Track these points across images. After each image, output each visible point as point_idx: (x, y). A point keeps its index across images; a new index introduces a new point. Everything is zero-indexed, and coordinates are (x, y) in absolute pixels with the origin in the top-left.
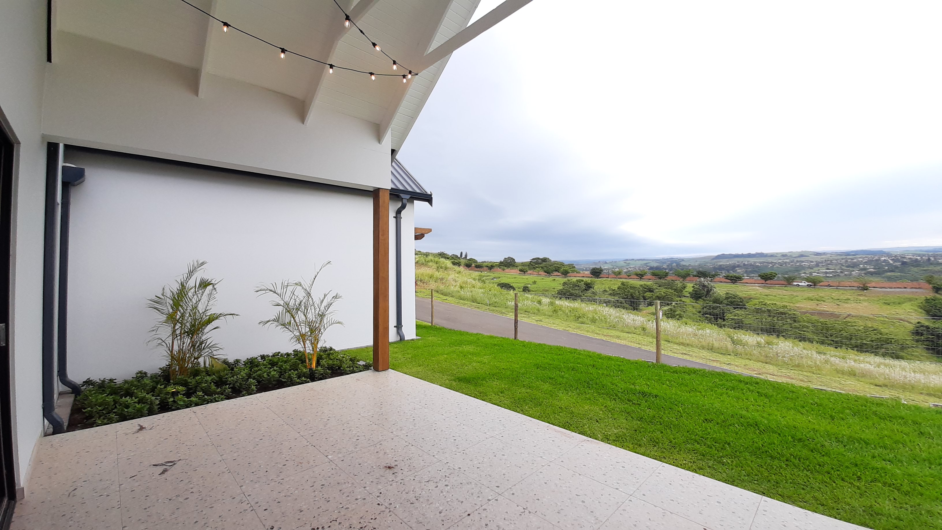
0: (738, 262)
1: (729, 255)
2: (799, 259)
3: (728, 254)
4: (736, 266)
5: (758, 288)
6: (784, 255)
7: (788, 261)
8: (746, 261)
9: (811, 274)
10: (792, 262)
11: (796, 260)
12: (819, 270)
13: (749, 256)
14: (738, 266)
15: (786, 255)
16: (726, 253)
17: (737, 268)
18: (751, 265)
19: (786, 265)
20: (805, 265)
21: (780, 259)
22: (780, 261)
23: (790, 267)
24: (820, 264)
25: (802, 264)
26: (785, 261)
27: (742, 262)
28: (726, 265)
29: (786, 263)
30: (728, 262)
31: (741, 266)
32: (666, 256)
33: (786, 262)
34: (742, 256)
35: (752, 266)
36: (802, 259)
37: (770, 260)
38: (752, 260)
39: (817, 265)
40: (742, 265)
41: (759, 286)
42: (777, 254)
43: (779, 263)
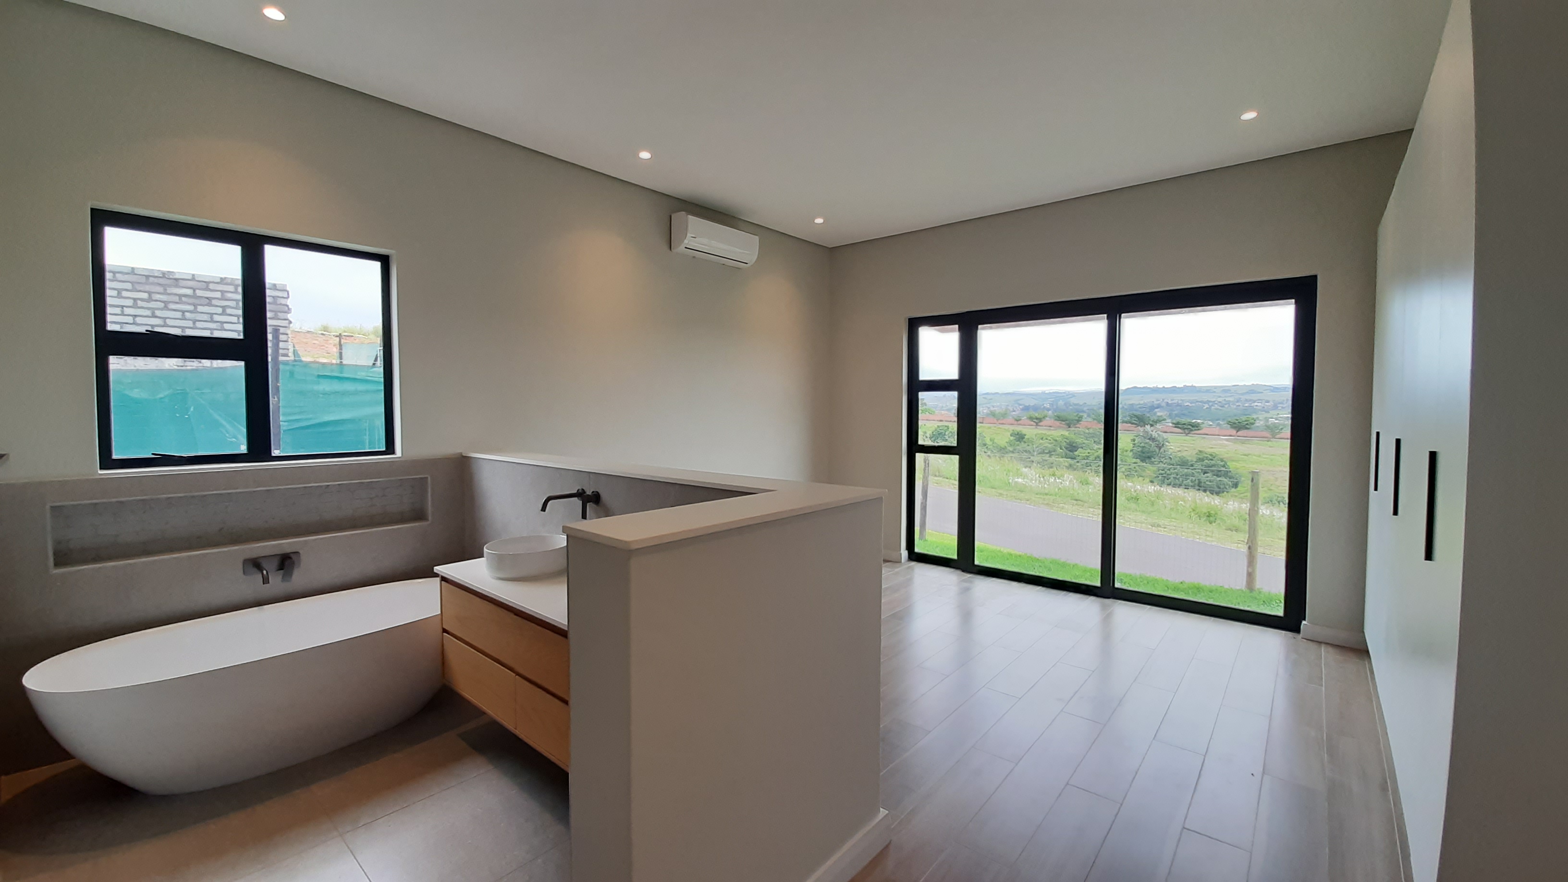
0: (1158, 400)
1: (1144, 388)
2: (1248, 397)
3: (1142, 386)
4: (1155, 406)
5: (1225, 442)
6: (1226, 390)
7: (1231, 399)
8: (1169, 398)
9: (1267, 419)
10: (1238, 401)
11: (1243, 398)
12: (1278, 414)
13: (1174, 390)
14: (1159, 407)
15: (1229, 390)
16: (1139, 386)
17: (1156, 410)
18: (1178, 405)
19: (1229, 406)
20: (1257, 406)
21: (1220, 397)
22: (1220, 399)
23: (1235, 409)
24: (1279, 405)
25: (1253, 405)
26: (1227, 399)
27: (1163, 400)
28: (1140, 404)
29: (1229, 403)
30: (1142, 400)
31: (1163, 407)
32: (1047, 389)
33: (1229, 401)
34: (1164, 390)
35: (1178, 407)
36: (1254, 397)
37: (1205, 397)
38: (1177, 398)
39: (1275, 407)
40: (1164, 404)
41: (1227, 440)
42: (1216, 387)
43: (1220, 402)
